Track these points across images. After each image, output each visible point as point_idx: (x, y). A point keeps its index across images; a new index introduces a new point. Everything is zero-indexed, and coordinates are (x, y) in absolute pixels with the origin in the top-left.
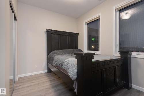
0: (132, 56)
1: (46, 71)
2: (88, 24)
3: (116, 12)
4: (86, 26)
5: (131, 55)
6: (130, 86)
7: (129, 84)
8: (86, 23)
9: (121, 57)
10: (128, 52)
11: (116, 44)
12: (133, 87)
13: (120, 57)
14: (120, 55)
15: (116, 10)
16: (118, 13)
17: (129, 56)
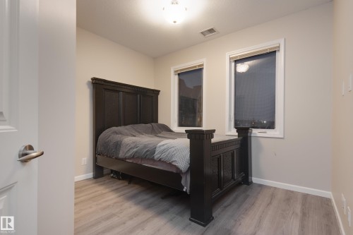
0: (252, 135)
1: (91, 175)
2: (179, 74)
3: (230, 62)
4: (177, 76)
5: (251, 133)
6: (250, 181)
7: (250, 177)
8: (176, 71)
9: (239, 136)
10: (248, 129)
11: (230, 116)
12: (254, 181)
13: (237, 137)
14: (237, 134)
15: (230, 59)
16: (233, 64)
17: (249, 135)
